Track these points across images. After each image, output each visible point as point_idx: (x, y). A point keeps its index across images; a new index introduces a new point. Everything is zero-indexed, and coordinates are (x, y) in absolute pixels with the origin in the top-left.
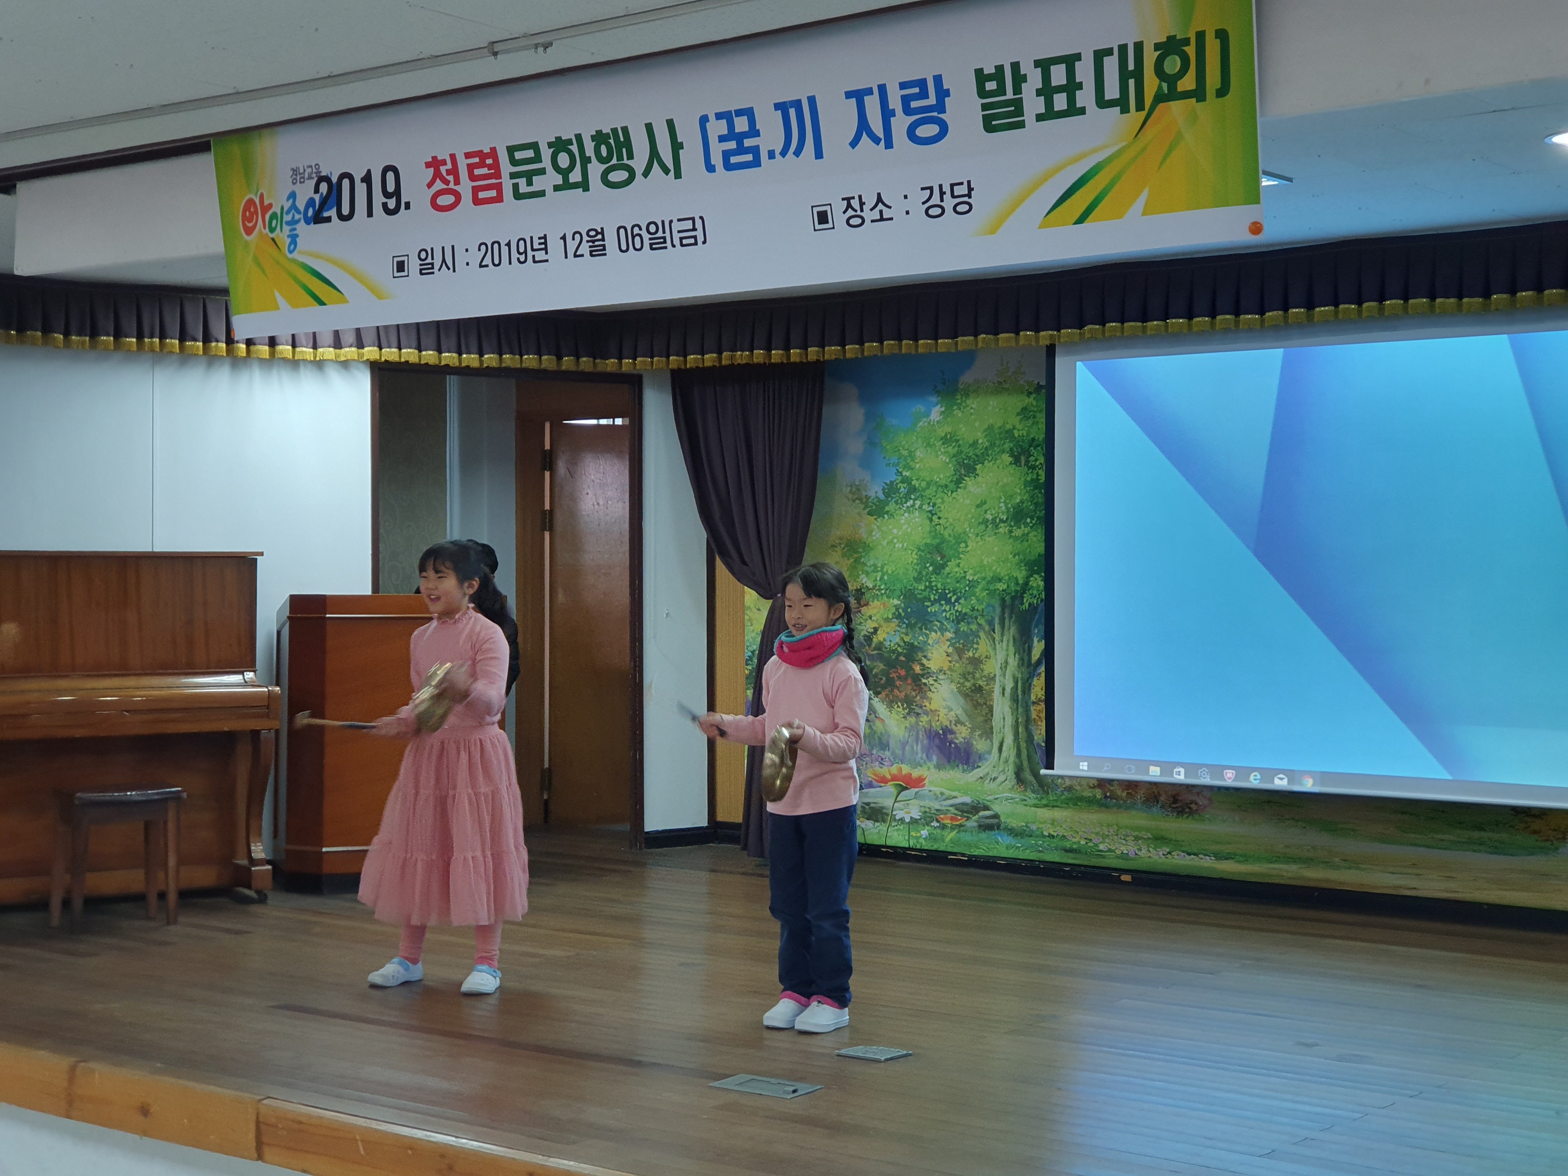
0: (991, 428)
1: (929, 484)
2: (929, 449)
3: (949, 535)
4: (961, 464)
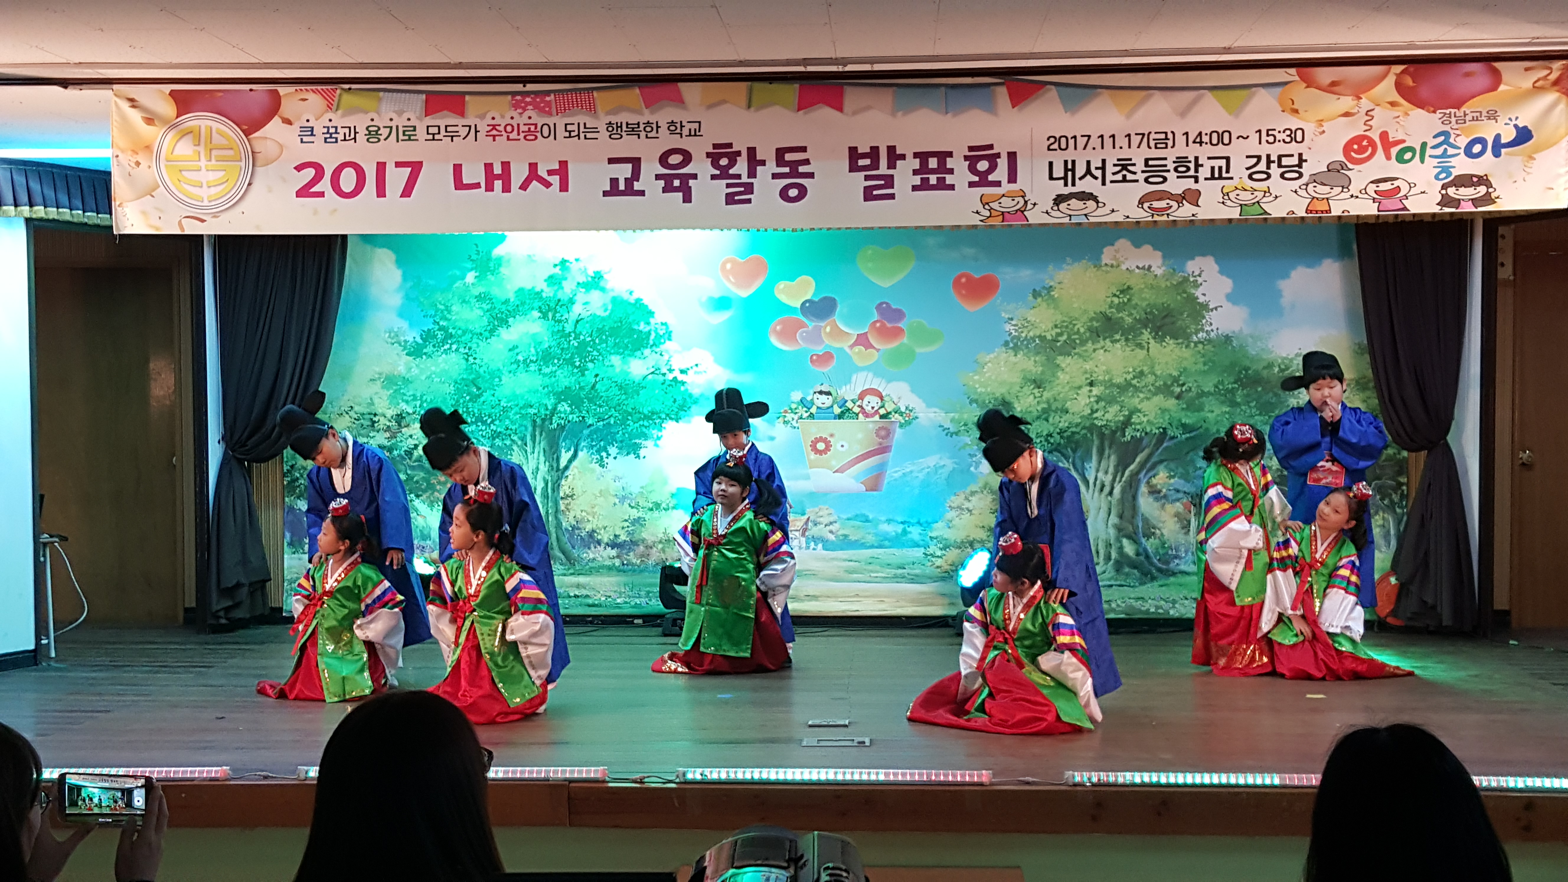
0: (521, 290)
1: (464, 333)
2: (465, 305)
3: (485, 372)
4: (494, 317)
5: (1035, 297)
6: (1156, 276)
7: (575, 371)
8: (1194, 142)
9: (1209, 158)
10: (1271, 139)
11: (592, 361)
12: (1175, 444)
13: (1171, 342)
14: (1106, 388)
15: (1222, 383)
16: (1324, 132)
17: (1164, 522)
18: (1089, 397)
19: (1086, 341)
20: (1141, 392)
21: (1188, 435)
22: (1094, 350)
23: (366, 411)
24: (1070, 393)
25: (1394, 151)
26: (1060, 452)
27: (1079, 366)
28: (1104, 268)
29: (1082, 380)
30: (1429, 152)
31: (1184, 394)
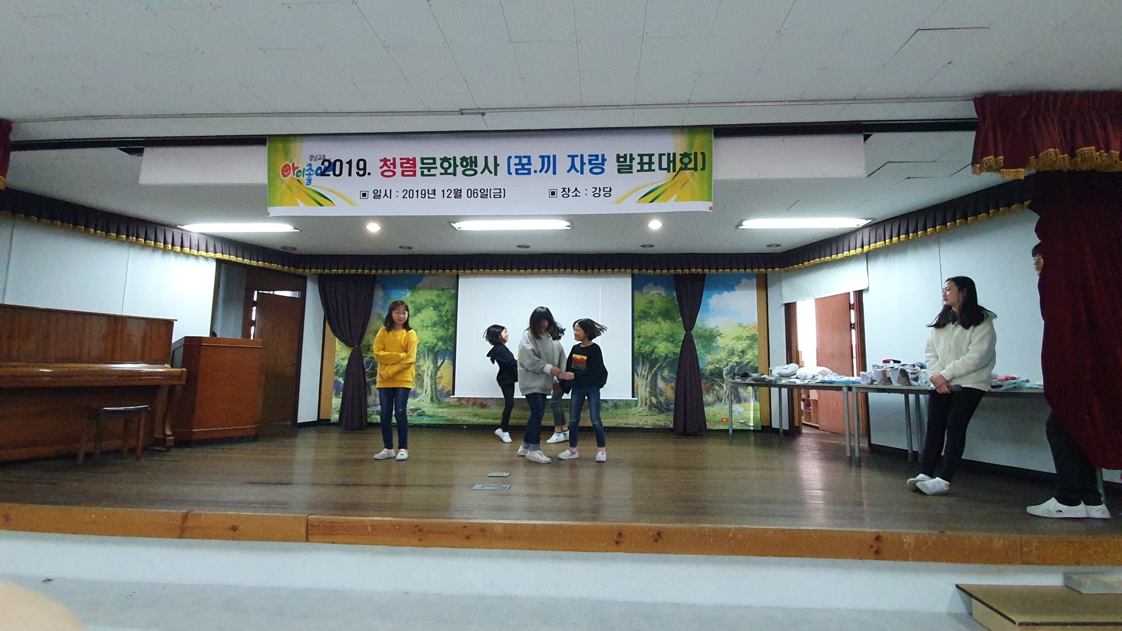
12: (671, 360)
13: (668, 321)
17: (667, 390)
20: (658, 340)
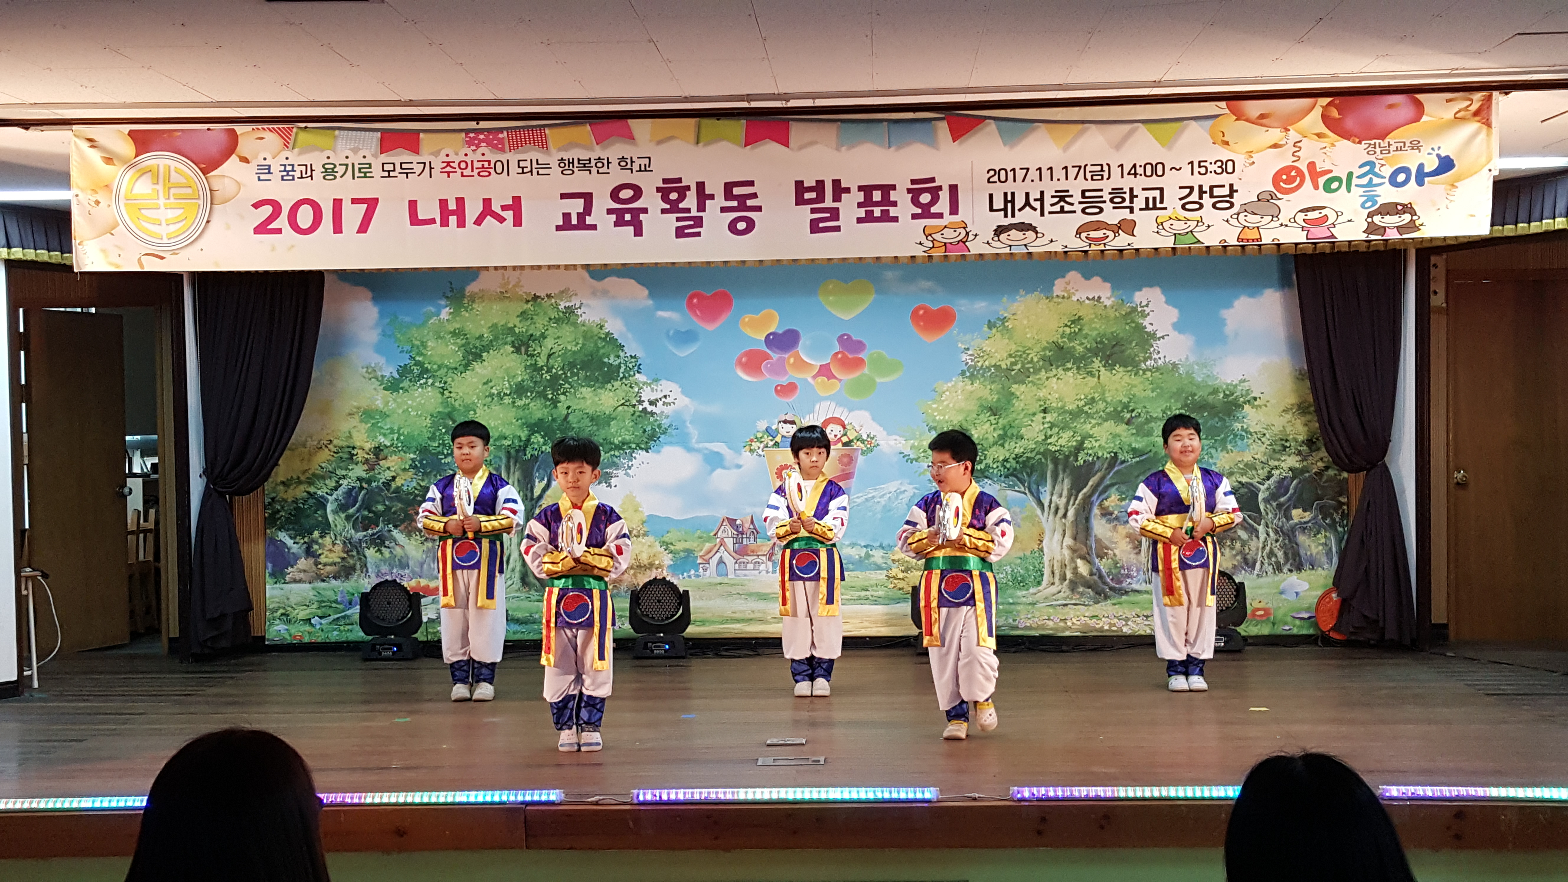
0: (495, 326)
1: (440, 367)
2: (440, 341)
3: (460, 405)
4: (468, 352)
5: (990, 328)
6: (1105, 306)
7: (548, 403)
8: (1129, 174)
9: (1143, 189)
10: (1203, 170)
11: (564, 393)
12: (1126, 468)
13: (1121, 369)
14: (1059, 415)
15: (1170, 409)
16: (1253, 163)
17: (1116, 543)
18: (1043, 423)
19: (1040, 370)
20: (1093, 418)
21: (1138, 459)
22: (1048, 378)
23: (344, 444)
24: (1025, 420)
25: (1322, 181)
26: (1016, 477)
27: (1032, 394)
28: (1055, 300)
29: (1035, 407)
30: (1355, 181)
31: (1134, 420)
